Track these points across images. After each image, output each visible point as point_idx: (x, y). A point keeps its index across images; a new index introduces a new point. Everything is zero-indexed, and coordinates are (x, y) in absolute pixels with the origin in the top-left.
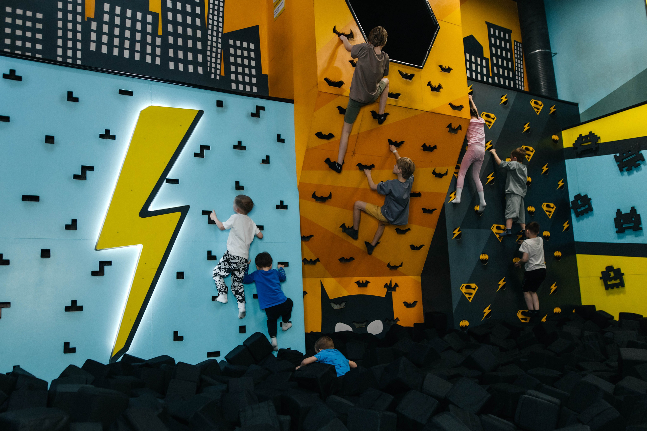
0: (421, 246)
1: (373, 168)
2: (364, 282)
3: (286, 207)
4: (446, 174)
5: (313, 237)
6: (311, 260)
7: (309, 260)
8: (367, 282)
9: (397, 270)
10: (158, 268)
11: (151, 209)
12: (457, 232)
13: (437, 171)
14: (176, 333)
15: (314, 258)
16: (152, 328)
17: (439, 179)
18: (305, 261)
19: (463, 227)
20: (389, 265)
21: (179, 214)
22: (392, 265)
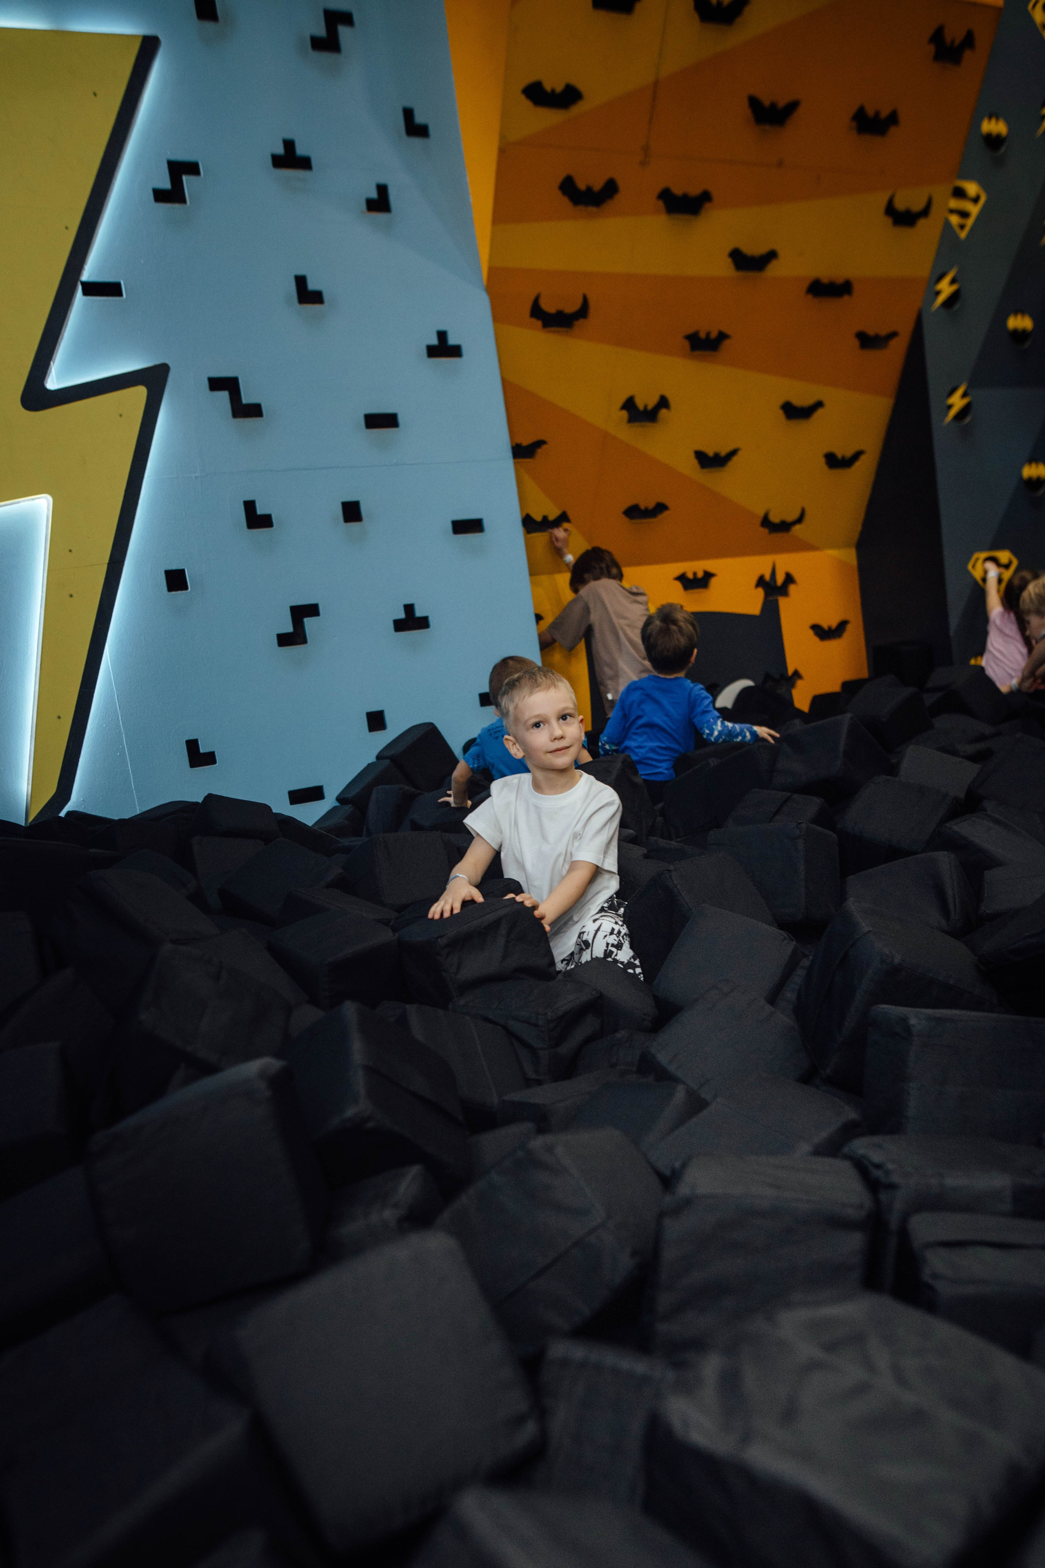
0: (857, 455)
1: (707, 205)
2: (700, 575)
3: (455, 352)
4: (925, 212)
5: (545, 447)
6: (545, 518)
7: (538, 518)
8: (708, 576)
9: (790, 533)
10: (107, 561)
11: (53, 383)
12: (957, 401)
13: (900, 204)
14: (192, 745)
15: (553, 514)
16: (124, 735)
17: (905, 232)
18: (530, 524)
19: (974, 384)
20: (766, 522)
21: (140, 393)
22: (775, 518)
